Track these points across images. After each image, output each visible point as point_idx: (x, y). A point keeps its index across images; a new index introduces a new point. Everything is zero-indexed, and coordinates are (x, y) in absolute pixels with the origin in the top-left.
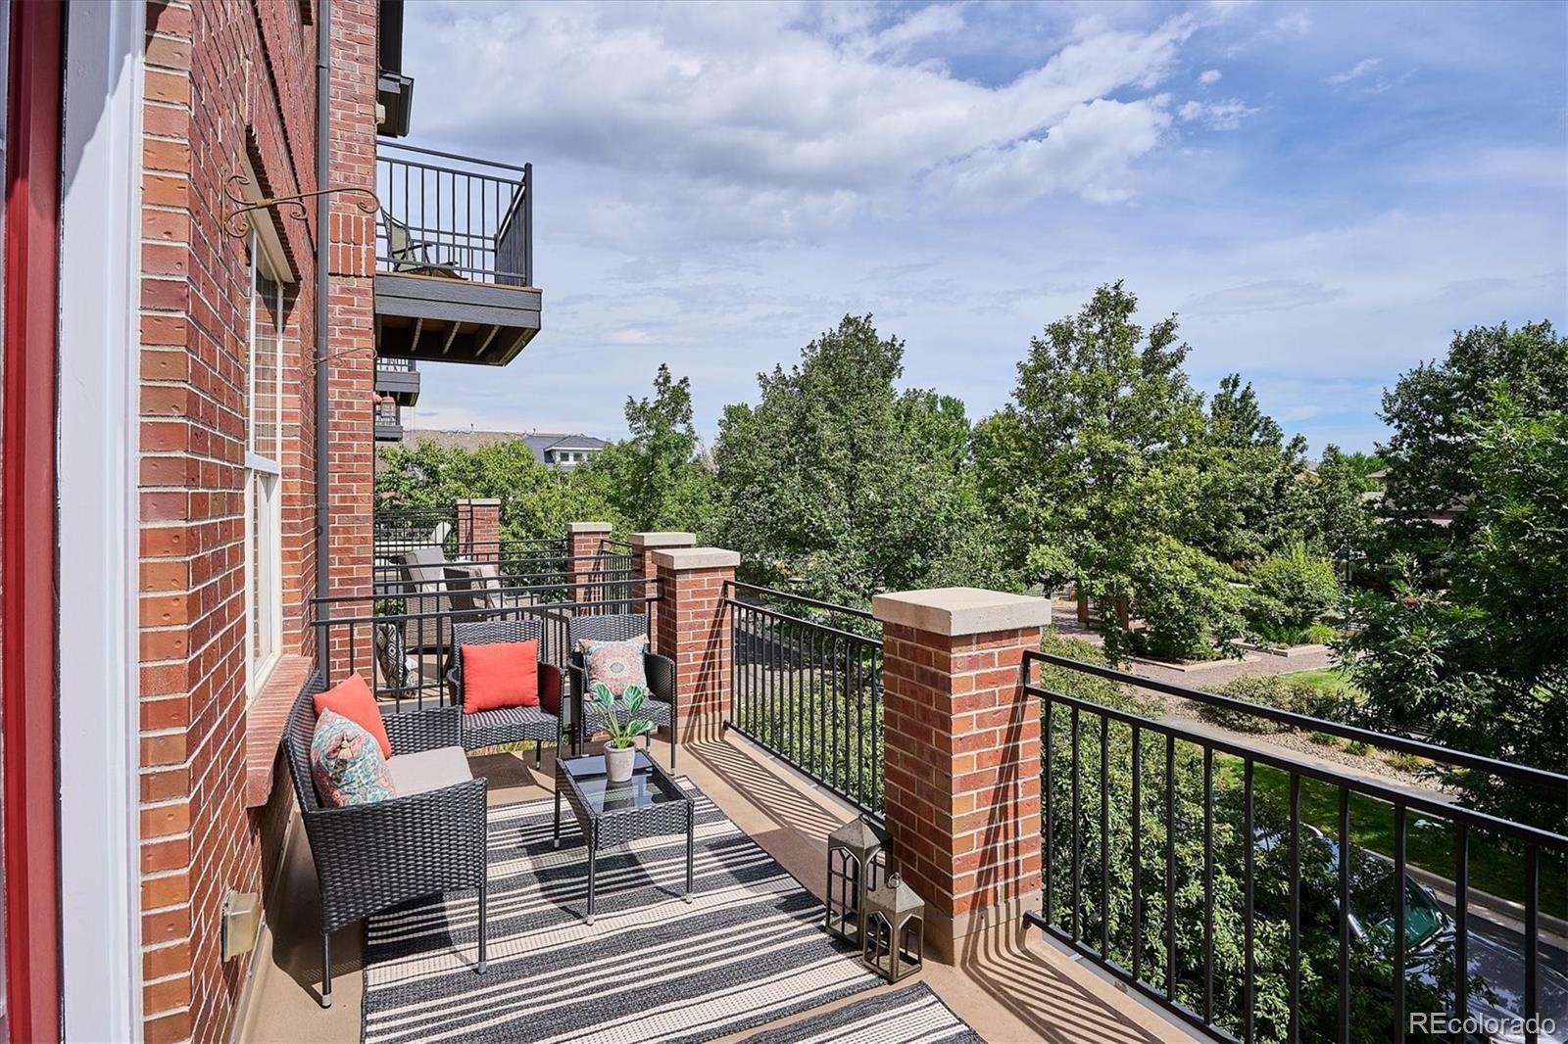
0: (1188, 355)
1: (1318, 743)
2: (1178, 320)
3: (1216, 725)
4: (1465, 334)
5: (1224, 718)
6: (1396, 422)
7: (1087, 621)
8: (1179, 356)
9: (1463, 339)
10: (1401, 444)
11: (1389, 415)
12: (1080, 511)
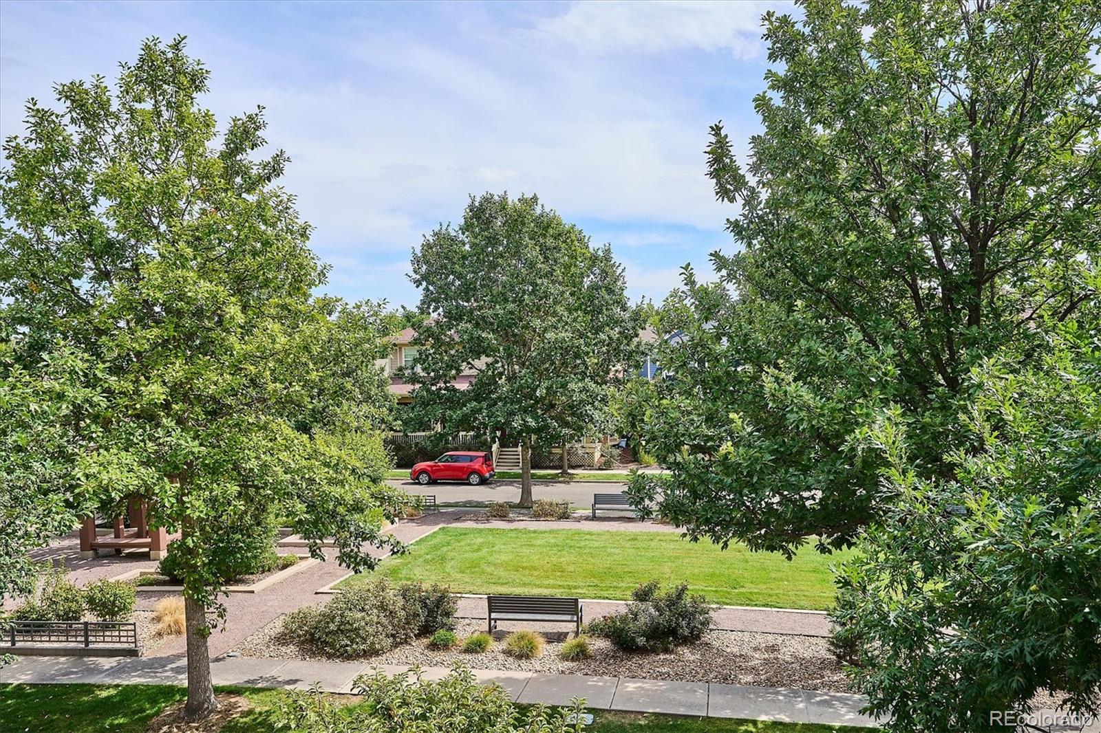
0: (287, 167)
1: (439, 649)
2: (266, 117)
3: (324, 659)
4: (478, 199)
5: (332, 646)
6: (424, 284)
7: (94, 548)
8: (274, 169)
9: (477, 204)
10: (428, 308)
11: (418, 277)
12: (155, 391)
